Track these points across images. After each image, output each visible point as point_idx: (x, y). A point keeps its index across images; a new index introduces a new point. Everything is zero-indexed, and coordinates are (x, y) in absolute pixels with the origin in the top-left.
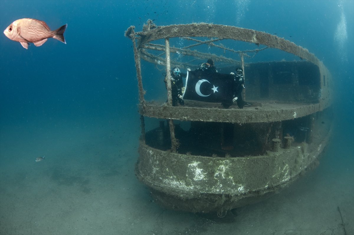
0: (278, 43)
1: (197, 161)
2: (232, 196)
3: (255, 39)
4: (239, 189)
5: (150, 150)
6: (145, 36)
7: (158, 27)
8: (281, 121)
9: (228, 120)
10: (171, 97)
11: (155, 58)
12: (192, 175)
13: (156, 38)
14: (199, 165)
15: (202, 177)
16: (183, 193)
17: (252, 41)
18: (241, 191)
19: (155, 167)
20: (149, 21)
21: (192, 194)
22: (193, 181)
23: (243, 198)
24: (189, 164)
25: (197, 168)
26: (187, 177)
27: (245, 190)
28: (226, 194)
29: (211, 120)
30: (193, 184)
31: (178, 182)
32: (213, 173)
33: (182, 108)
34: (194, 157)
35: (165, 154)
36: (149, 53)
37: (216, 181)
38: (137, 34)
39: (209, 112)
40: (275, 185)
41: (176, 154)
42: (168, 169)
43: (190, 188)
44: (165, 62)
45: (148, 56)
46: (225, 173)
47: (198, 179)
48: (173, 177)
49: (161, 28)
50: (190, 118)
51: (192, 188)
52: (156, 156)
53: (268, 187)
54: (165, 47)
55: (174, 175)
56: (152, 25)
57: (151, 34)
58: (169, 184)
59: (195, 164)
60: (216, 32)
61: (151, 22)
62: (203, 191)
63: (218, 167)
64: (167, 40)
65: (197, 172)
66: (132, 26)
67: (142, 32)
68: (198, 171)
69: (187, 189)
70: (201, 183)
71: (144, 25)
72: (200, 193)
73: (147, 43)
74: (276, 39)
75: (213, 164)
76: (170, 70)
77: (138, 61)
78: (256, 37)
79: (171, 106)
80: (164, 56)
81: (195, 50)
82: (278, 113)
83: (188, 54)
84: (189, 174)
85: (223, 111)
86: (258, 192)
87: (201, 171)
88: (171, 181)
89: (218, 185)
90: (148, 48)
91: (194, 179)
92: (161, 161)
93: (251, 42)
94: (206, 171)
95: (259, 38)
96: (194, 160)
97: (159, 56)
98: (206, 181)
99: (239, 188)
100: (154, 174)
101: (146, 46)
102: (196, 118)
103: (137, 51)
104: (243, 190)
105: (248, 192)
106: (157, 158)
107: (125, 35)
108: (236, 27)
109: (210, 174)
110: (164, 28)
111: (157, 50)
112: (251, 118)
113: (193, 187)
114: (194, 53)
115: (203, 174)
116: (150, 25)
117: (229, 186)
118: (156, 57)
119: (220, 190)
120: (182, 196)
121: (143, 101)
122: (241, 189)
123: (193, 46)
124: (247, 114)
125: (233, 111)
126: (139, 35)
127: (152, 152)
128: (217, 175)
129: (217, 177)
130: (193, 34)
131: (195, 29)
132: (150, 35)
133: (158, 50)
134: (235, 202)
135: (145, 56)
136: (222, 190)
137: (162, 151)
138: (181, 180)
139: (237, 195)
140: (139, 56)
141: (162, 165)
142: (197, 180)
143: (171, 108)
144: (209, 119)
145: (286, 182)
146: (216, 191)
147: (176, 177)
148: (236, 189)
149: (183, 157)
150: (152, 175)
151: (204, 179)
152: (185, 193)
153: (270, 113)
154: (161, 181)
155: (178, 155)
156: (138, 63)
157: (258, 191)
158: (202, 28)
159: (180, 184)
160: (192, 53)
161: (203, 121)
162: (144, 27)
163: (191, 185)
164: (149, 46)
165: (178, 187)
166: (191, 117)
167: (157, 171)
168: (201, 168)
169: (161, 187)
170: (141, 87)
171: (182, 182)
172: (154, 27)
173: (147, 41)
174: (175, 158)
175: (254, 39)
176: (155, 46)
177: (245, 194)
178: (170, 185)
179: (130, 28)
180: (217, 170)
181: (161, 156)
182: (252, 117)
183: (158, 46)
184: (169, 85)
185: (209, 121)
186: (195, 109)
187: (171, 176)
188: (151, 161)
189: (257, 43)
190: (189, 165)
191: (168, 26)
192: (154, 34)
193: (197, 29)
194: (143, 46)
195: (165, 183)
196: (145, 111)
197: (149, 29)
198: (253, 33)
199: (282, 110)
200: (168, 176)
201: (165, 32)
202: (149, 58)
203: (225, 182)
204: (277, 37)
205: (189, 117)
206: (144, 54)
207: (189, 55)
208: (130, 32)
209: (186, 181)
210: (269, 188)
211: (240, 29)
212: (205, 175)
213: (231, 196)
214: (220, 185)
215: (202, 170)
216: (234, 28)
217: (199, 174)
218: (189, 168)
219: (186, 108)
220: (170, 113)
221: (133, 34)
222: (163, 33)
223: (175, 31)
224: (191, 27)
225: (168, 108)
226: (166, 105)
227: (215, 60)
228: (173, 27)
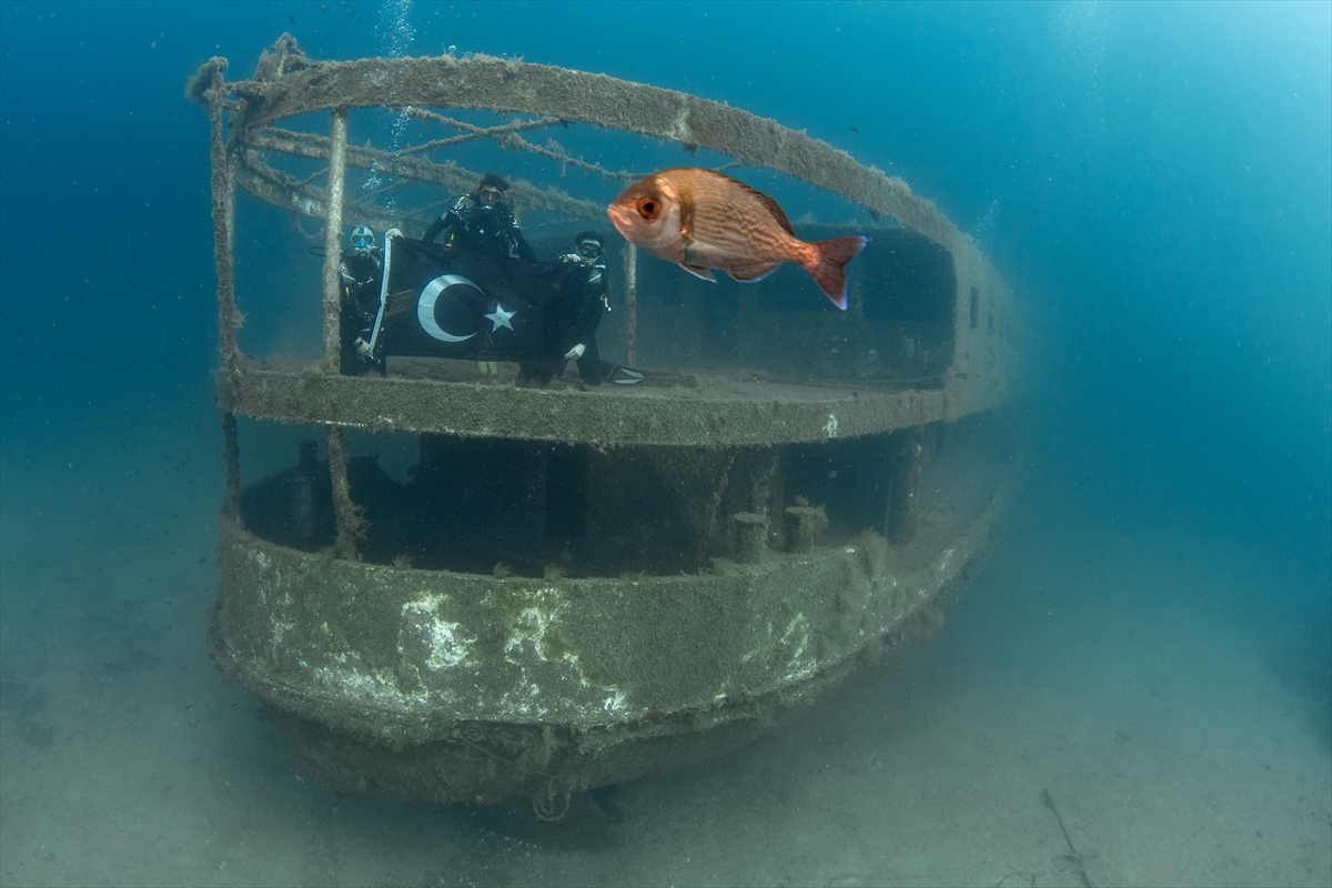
0: (777, 149)
1: (435, 593)
2: (584, 730)
3: (683, 127)
4: (610, 707)
5: (258, 553)
6: (262, 98)
7: (314, 67)
9: (552, 432)
10: (337, 338)
11: (292, 189)
12: (420, 647)
13: (300, 107)
14: (442, 606)
15: (458, 656)
16: (389, 723)
17: (671, 134)
18: (615, 713)
19: (281, 619)
20: (285, 42)
21: (425, 723)
22: (425, 671)
23: (627, 741)
24: (404, 603)
25: (437, 622)
26: (401, 657)
27: (634, 710)
28: (558, 726)
29: (485, 431)
30: (427, 684)
31: (368, 679)
32: (501, 639)
33: (376, 382)
34: (425, 578)
35: (312, 565)
36: (270, 170)
37: (516, 672)
38: (233, 92)
39: (477, 397)
41: (356, 566)
42: (329, 626)
43: (417, 702)
44: (325, 202)
45: (267, 180)
46: (546, 639)
47: (444, 665)
48: (350, 658)
49: (324, 71)
50: (406, 420)
51: (422, 701)
52: (282, 575)
54: (327, 146)
55: (352, 648)
56: (292, 59)
57: (285, 93)
58: (335, 685)
59: (428, 603)
60: (530, 95)
61: (290, 44)
62: (468, 712)
63: (519, 614)
64: (340, 116)
65: (438, 638)
66: (216, 59)
67: (250, 83)
68: (442, 631)
69: (406, 705)
70: (457, 679)
71: (265, 56)
72: (458, 721)
73: (266, 127)
74: (772, 132)
75: (498, 602)
76: (339, 235)
77: (226, 200)
78: (689, 121)
79: (335, 374)
80: (324, 180)
81: (448, 161)
83: (420, 176)
84: (408, 646)
85: (532, 396)
87: (452, 631)
88: (343, 675)
89: (525, 690)
90: (269, 148)
91: (430, 666)
92: (300, 595)
93: (666, 137)
94: (473, 631)
95: (700, 125)
96: (425, 589)
97: (309, 182)
98: (473, 673)
99: (609, 701)
100: (277, 648)
101: (263, 141)
102: (428, 422)
103: (224, 158)
104: (627, 710)
105: (644, 718)
106: (284, 581)
107: (188, 93)
108: (613, 79)
109: (489, 644)
110: (337, 71)
111: (301, 155)
113: (427, 695)
114: (443, 174)
115: (462, 645)
116: (284, 57)
117: (568, 690)
118: (298, 183)
119: (533, 708)
120: (386, 731)
121: (234, 356)
122: (615, 704)
123: (441, 145)
125: (571, 397)
126: (239, 94)
127: (266, 561)
128: (516, 647)
129: (514, 654)
130: (440, 99)
131: (451, 79)
132: (282, 96)
133: (308, 157)
134: (596, 755)
135: (257, 181)
136: (541, 707)
137: (301, 553)
138: (379, 668)
139: (602, 731)
140: (231, 176)
141: (304, 608)
142: (438, 667)
143: (337, 380)
144: (476, 425)
146: (518, 713)
147: (358, 658)
148: (596, 705)
149: (380, 576)
150: (271, 654)
151: (468, 664)
152: (400, 722)
154: (306, 676)
155: (363, 569)
156: (222, 204)
157: (688, 715)
158: (477, 74)
159: (378, 684)
160: (438, 171)
161: (456, 435)
162: (261, 64)
163: (420, 689)
164: (275, 138)
165: (369, 697)
166: (409, 416)
167: (288, 636)
168: (451, 620)
169: (309, 701)
170: (227, 300)
171: (384, 678)
172: (298, 66)
173: (266, 120)
174: (351, 582)
175: (677, 128)
176: (298, 139)
177: (632, 727)
178: (341, 689)
179: (207, 64)
180: (516, 627)
181: (300, 573)
183: (307, 140)
184: (332, 290)
185: (477, 433)
186: (424, 386)
187: (340, 652)
188: (263, 596)
189: (689, 142)
190: (406, 607)
191: (350, 62)
192: (293, 94)
193: (461, 77)
194: (252, 138)
195: (321, 684)
196: (240, 395)
197: (280, 72)
198: (678, 104)
200: (330, 655)
201: (336, 85)
202: (271, 188)
203: (546, 676)
204: (777, 127)
205: (400, 417)
206: (253, 171)
207: (422, 180)
208: (207, 82)
209: (397, 674)
211: (626, 88)
212: (468, 650)
213: (579, 733)
214: (532, 690)
215: (455, 626)
216: (604, 82)
217: (446, 643)
218: (406, 621)
219: (392, 384)
220: (332, 402)
221: (217, 89)
222: (330, 89)
223: (375, 82)
224: (436, 72)
225: (326, 381)
226: (317, 370)
227: (527, 204)
228: (368, 67)
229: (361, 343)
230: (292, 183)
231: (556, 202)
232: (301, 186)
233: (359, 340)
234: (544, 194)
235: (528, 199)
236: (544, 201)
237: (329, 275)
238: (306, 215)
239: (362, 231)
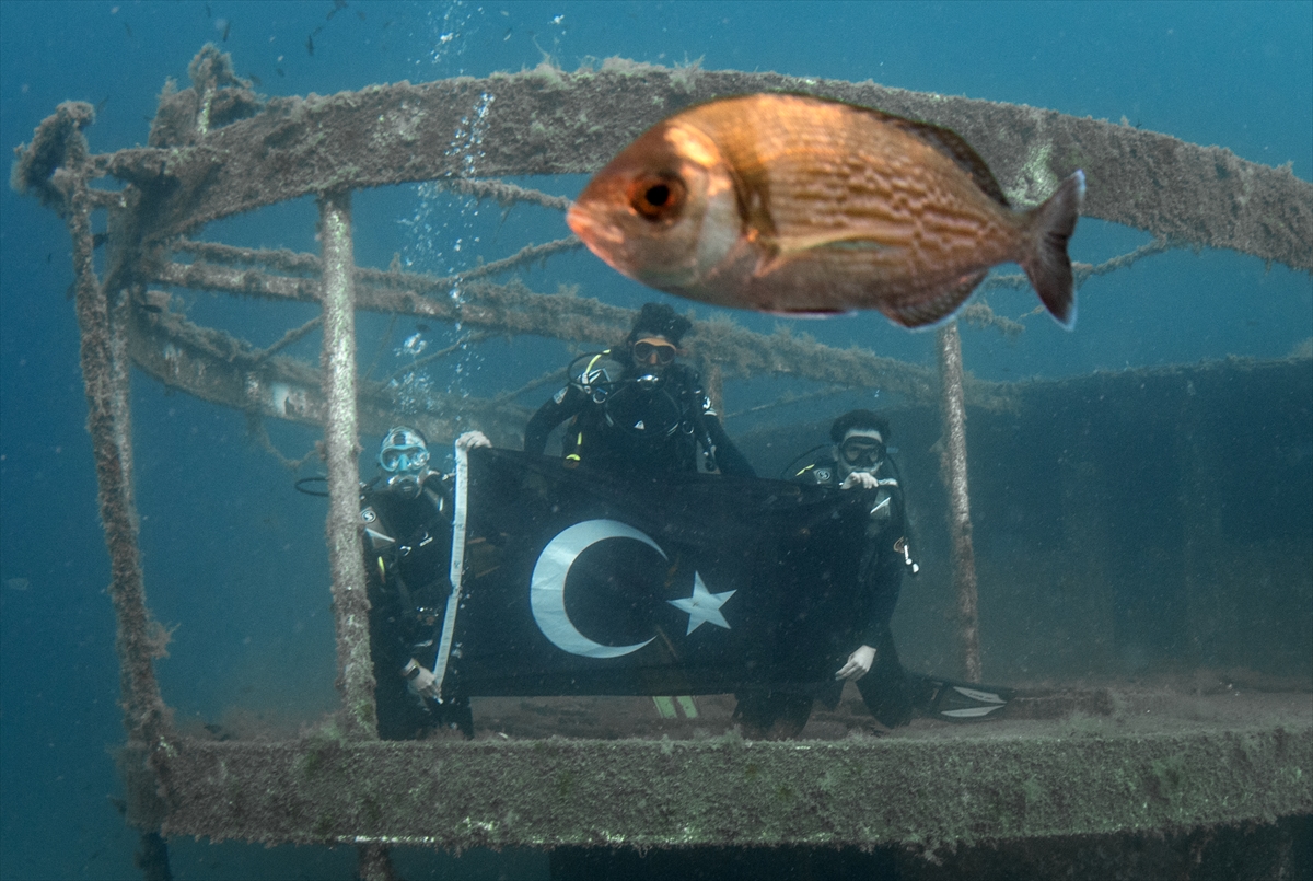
6: (172, 182)
7: (273, 109)
9: (827, 826)
10: (366, 664)
11: (245, 366)
13: (251, 195)
20: (208, 62)
29: (688, 835)
33: (455, 750)
36: (197, 329)
38: (109, 171)
39: (663, 764)
44: (319, 390)
45: (192, 350)
49: (295, 116)
50: (520, 824)
54: (317, 272)
56: (225, 96)
57: (217, 167)
61: (218, 67)
64: (337, 206)
66: (69, 106)
67: (143, 150)
71: (170, 93)
73: (183, 240)
76: (354, 453)
77: (114, 393)
79: (367, 738)
80: (314, 341)
81: (563, 287)
83: (507, 320)
85: (778, 755)
90: (192, 283)
97: (278, 349)
101: (180, 270)
102: (569, 825)
103: (102, 309)
107: (16, 179)
108: (890, 90)
110: (321, 115)
111: (259, 294)
114: (554, 313)
116: (209, 93)
118: (255, 354)
121: (156, 714)
123: (548, 253)
126: (122, 174)
130: (540, 157)
131: (559, 113)
132: (209, 176)
133: (270, 296)
135: (171, 353)
140: (117, 345)
143: (373, 751)
144: (668, 823)
156: (106, 403)
158: (611, 100)
160: (544, 309)
161: (626, 848)
162: (163, 113)
164: (203, 262)
166: (526, 816)
170: (132, 601)
172: (239, 109)
173: (182, 225)
176: (251, 261)
179: (52, 118)
183: (270, 262)
184: (349, 566)
185: (670, 840)
186: (553, 752)
191: (347, 94)
192: (235, 168)
193: (577, 111)
194: (156, 266)
197: (203, 126)
201: (321, 143)
202: (202, 366)
205: (510, 818)
206: (162, 334)
207: (514, 331)
208: (55, 149)
219: (489, 750)
220: (366, 796)
221: (76, 167)
222: (311, 152)
223: (403, 131)
224: (526, 102)
225: (349, 753)
226: (330, 731)
227: (733, 364)
228: (388, 102)
229: (416, 672)
230: (245, 355)
231: (789, 354)
232: (262, 359)
233: (411, 665)
234: (766, 340)
235: (734, 354)
236: (765, 355)
237: (339, 536)
238: (278, 418)
239: (400, 439)
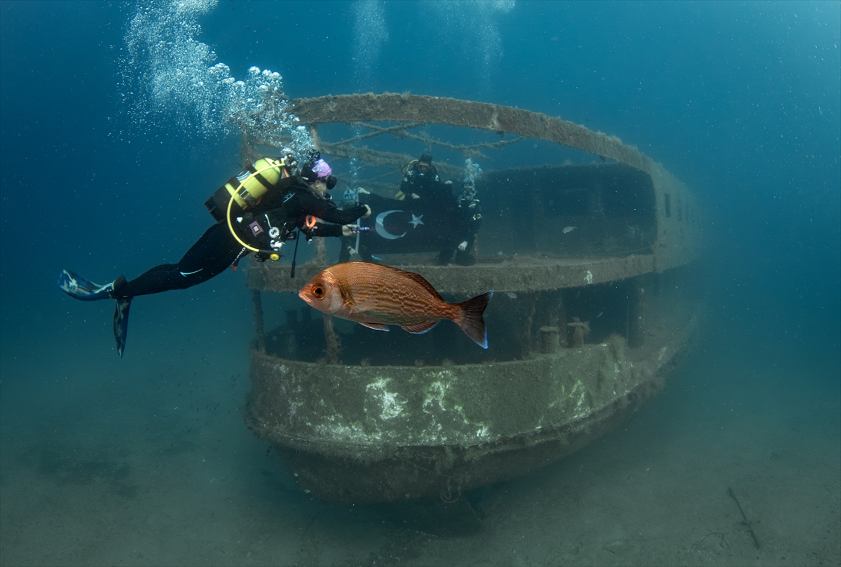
0: (546, 129)
1: (384, 377)
2: (467, 448)
3: (495, 123)
4: (480, 434)
5: (280, 365)
8: (556, 289)
9: (443, 288)
12: (376, 408)
14: (388, 384)
15: (397, 411)
16: (360, 451)
17: (490, 127)
18: (482, 438)
19: (295, 400)
21: (380, 449)
22: (380, 421)
23: (489, 453)
24: (367, 384)
25: (386, 393)
26: (366, 414)
27: (493, 435)
28: (453, 446)
30: (381, 428)
31: (347, 428)
32: (421, 400)
34: (378, 370)
35: (314, 368)
37: (429, 417)
40: (558, 425)
41: (339, 367)
42: (324, 401)
43: (375, 439)
46: (445, 398)
47: (390, 416)
48: (336, 418)
51: (377, 438)
52: (296, 375)
53: (542, 429)
55: (338, 412)
58: (328, 434)
59: (380, 383)
60: (415, 112)
62: (403, 441)
63: (430, 385)
65: (386, 402)
68: (389, 398)
69: (369, 440)
70: (397, 424)
72: (398, 447)
74: (542, 120)
75: (419, 380)
78: (499, 120)
82: (547, 272)
84: (370, 407)
85: (430, 269)
86: (521, 440)
87: (394, 398)
88: (333, 427)
89: (434, 427)
91: (382, 418)
92: (306, 385)
93: (488, 129)
94: (406, 397)
95: (505, 120)
96: (379, 375)
98: (406, 419)
99: (479, 431)
100: (293, 417)
104: (489, 436)
105: (499, 440)
106: (297, 379)
108: (457, 100)
109: (414, 403)
112: (492, 284)
113: (380, 434)
115: (400, 404)
117: (457, 426)
119: (439, 437)
120: (359, 455)
122: (482, 432)
124: (481, 274)
125: (451, 269)
127: (285, 369)
128: (429, 404)
129: (428, 408)
130: (368, 116)
131: (373, 105)
134: (473, 461)
136: (443, 436)
137: (307, 363)
138: (354, 421)
139: (475, 448)
141: (309, 392)
142: (387, 418)
145: (584, 419)
146: (430, 441)
147: (341, 417)
148: (472, 434)
149: (353, 371)
150: (288, 421)
151: (403, 415)
152: (366, 450)
153: (530, 273)
154: (311, 431)
155: (344, 368)
157: (522, 438)
158: (386, 102)
159: (353, 430)
163: (377, 431)
165: (348, 438)
167: (300, 410)
168: (393, 392)
169: (312, 443)
171: (356, 427)
174: (337, 376)
175: (493, 123)
177: (492, 445)
178: (332, 435)
180: (429, 392)
181: (307, 373)
182: (492, 281)
187: (331, 415)
188: (284, 389)
189: (500, 130)
190: (368, 386)
193: (377, 105)
195: (319, 434)
196: (267, 279)
198: (491, 110)
199: (558, 267)
200: (325, 417)
203: (446, 419)
204: (545, 117)
209: (364, 424)
210: (544, 432)
211: (464, 104)
212: (403, 407)
213: (464, 449)
214: (438, 427)
215: (395, 395)
216: (452, 101)
217: (391, 404)
218: (368, 394)
223: (331, 109)
224: (364, 102)
228: (326, 101)
